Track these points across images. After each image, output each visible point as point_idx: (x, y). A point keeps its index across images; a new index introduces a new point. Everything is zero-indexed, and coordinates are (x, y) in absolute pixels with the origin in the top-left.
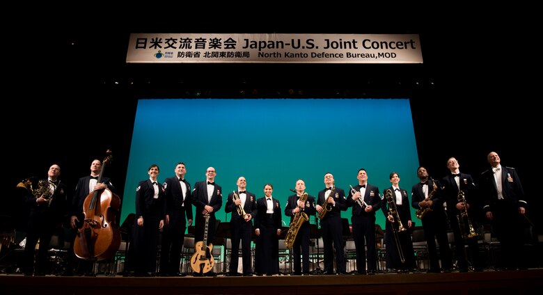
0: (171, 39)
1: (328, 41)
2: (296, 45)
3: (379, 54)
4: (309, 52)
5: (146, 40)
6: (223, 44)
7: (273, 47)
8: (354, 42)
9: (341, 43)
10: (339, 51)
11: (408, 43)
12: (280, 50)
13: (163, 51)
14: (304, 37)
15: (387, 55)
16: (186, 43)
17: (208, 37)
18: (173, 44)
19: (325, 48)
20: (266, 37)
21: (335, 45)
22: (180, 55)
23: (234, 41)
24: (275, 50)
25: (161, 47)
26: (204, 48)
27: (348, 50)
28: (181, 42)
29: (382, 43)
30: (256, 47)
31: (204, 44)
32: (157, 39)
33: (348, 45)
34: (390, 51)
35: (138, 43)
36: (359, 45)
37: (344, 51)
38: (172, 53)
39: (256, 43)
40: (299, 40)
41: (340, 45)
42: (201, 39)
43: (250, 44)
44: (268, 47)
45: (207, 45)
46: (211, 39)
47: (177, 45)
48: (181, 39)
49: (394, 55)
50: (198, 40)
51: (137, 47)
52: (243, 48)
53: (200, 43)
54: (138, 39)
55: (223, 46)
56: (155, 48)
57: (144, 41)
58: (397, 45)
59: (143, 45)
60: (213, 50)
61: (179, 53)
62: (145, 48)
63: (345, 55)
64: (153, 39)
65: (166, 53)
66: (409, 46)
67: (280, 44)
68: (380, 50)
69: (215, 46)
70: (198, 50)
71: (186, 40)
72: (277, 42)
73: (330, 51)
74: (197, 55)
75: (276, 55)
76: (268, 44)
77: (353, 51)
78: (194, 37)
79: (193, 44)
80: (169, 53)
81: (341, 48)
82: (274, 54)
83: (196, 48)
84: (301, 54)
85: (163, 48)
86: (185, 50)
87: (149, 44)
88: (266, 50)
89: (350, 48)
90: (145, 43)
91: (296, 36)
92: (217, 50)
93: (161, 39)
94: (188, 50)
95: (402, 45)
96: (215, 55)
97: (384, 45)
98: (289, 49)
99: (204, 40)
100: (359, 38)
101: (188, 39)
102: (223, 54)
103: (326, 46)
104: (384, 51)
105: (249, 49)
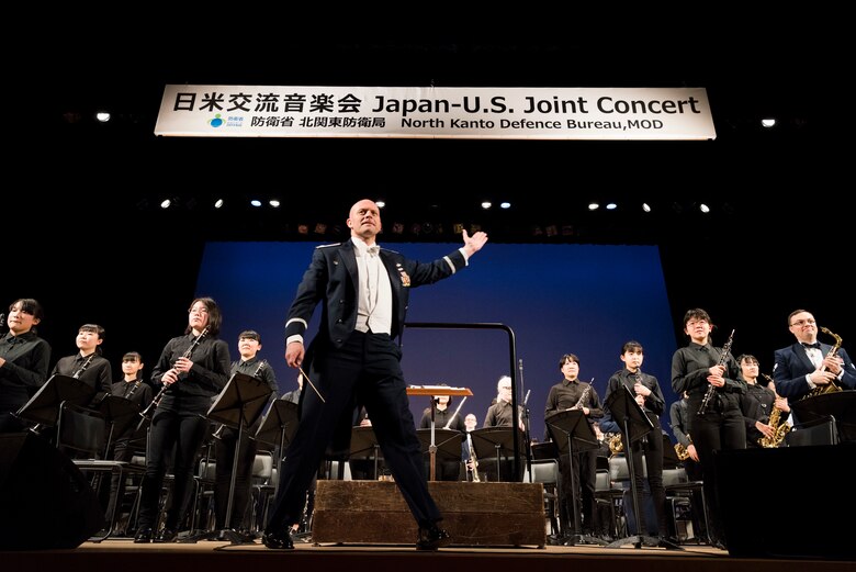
0: (241, 95)
1: (532, 99)
2: (472, 106)
3: (629, 122)
4: (496, 118)
5: (194, 95)
6: (336, 104)
7: (430, 110)
8: (581, 101)
9: (556, 103)
10: (552, 116)
11: (685, 102)
12: (442, 115)
13: (224, 115)
14: (486, 94)
15: (647, 125)
16: (269, 102)
17: (309, 92)
18: (244, 103)
19: (526, 112)
20: (417, 93)
21: (545, 107)
22: (255, 122)
23: (356, 100)
24: (433, 115)
25: (220, 108)
26: (301, 111)
27: (570, 115)
28: (258, 100)
29: (634, 103)
30: (397, 110)
31: (302, 104)
32: (214, 94)
33: (569, 106)
34: (649, 116)
35: (178, 101)
36: (591, 106)
37: (562, 117)
38: (241, 119)
39: (397, 102)
40: (477, 99)
41: (554, 106)
42: (296, 95)
43: (386, 104)
44: (421, 109)
45: (307, 106)
46: (314, 96)
47: (252, 105)
48: (260, 95)
49: (658, 124)
50: (290, 97)
51: (176, 108)
52: (374, 111)
53: (295, 103)
54: (179, 95)
55: (336, 107)
56: (211, 110)
57: (190, 98)
58: (664, 107)
59: (188, 105)
60: (317, 113)
61: (254, 118)
62: (191, 109)
63: (564, 124)
64: (207, 96)
65: (230, 118)
66: (687, 107)
67: (442, 105)
68: (630, 116)
69: (322, 108)
70: (290, 114)
71: (268, 97)
72: (437, 102)
73: (536, 116)
74: (288, 122)
75: (434, 124)
76: (419, 104)
77: (579, 117)
78: (283, 91)
79: (281, 104)
80: (236, 119)
81: (557, 111)
82: (431, 121)
83: (287, 110)
84: (481, 122)
85: (225, 110)
86: (265, 114)
87: (198, 103)
88: (415, 116)
89: (574, 111)
90: (192, 102)
91: (472, 92)
92: (325, 114)
93: (221, 95)
94: (271, 114)
95: (673, 106)
96: (321, 122)
97: (638, 106)
98: (459, 114)
99: (301, 97)
100: (591, 94)
101: (271, 95)
102: (335, 122)
103: (529, 109)
104: (640, 116)
105: (384, 114)
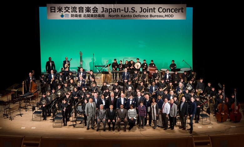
0: (67, 7)
1: (142, 8)
2: (126, 10)
3: (165, 15)
4: (132, 14)
5: (55, 7)
6: (92, 10)
7: (116, 12)
8: (154, 9)
9: (148, 9)
10: (146, 14)
11: (180, 9)
12: (119, 13)
13: (64, 14)
14: (130, 6)
15: (169, 16)
16: (74, 9)
17: (85, 6)
18: (68, 10)
19: (140, 12)
20: (112, 6)
21: (145, 10)
22: (72, 16)
23: (97, 9)
24: (116, 13)
25: (62, 12)
26: (83, 12)
27: (151, 13)
28: (71, 9)
29: (167, 9)
30: (107, 12)
31: (83, 10)
32: (60, 7)
33: (151, 10)
34: (171, 13)
35: (51, 9)
36: (156, 10)
37: (149, 14)
38: (68, 15)
39: (107, 9)
40: (128, 8)
41: (147, 10)
42: (81, 7)
43: (104, 10)
45: (84, 10)
46: (86, 7)
47: (70, 10)
48: (72, 7)
49: (172, 16)
50: (80, 8)
51: (51, 12)
52: (102, 12)
53: (81, 9)
54: (51, 7)
55: (92, 11)
56: (60, 12)
57: (54, 8)
58: (175, 10)
60: (87, 13)
61: (72, 15)
62: (55, 12)
63: (149, 16)
64: (58, 7)
65: (65, 15)
66: (180, 11)
67: (119, 10)
68: (166, 13)
69: (88, 11)
70: (80, 13)
71: (74, 8)
72: (118, 9)
73: (142, 14)
74: (80, 16)
75: (117, 16)
76: (113, 10)
77: (153, 14)
78: (78, 6)
79: (78, 10)
80: (67, 15)
81: (148, 12)
82: (116, 15)
83: (79, 12)
84: (129, 15)
85: (63, 12)
86: (74, 13)
87: (57, 10)
88: (112, 13)
89: (152, 12)
90: (55, 9)
91: (126, 6)
92: (89, 13)
93: (62, 7)
94: (76, 13)
95: (177, 10)
96: (88, 16)
97: (168, 10)
98: (123, 13)
99: (83, 8)
100: (157, 6)
101: (75, 7)
102: (92, 16)
103: (141, 11)
104: (168, 13)
105: (104, 13)
